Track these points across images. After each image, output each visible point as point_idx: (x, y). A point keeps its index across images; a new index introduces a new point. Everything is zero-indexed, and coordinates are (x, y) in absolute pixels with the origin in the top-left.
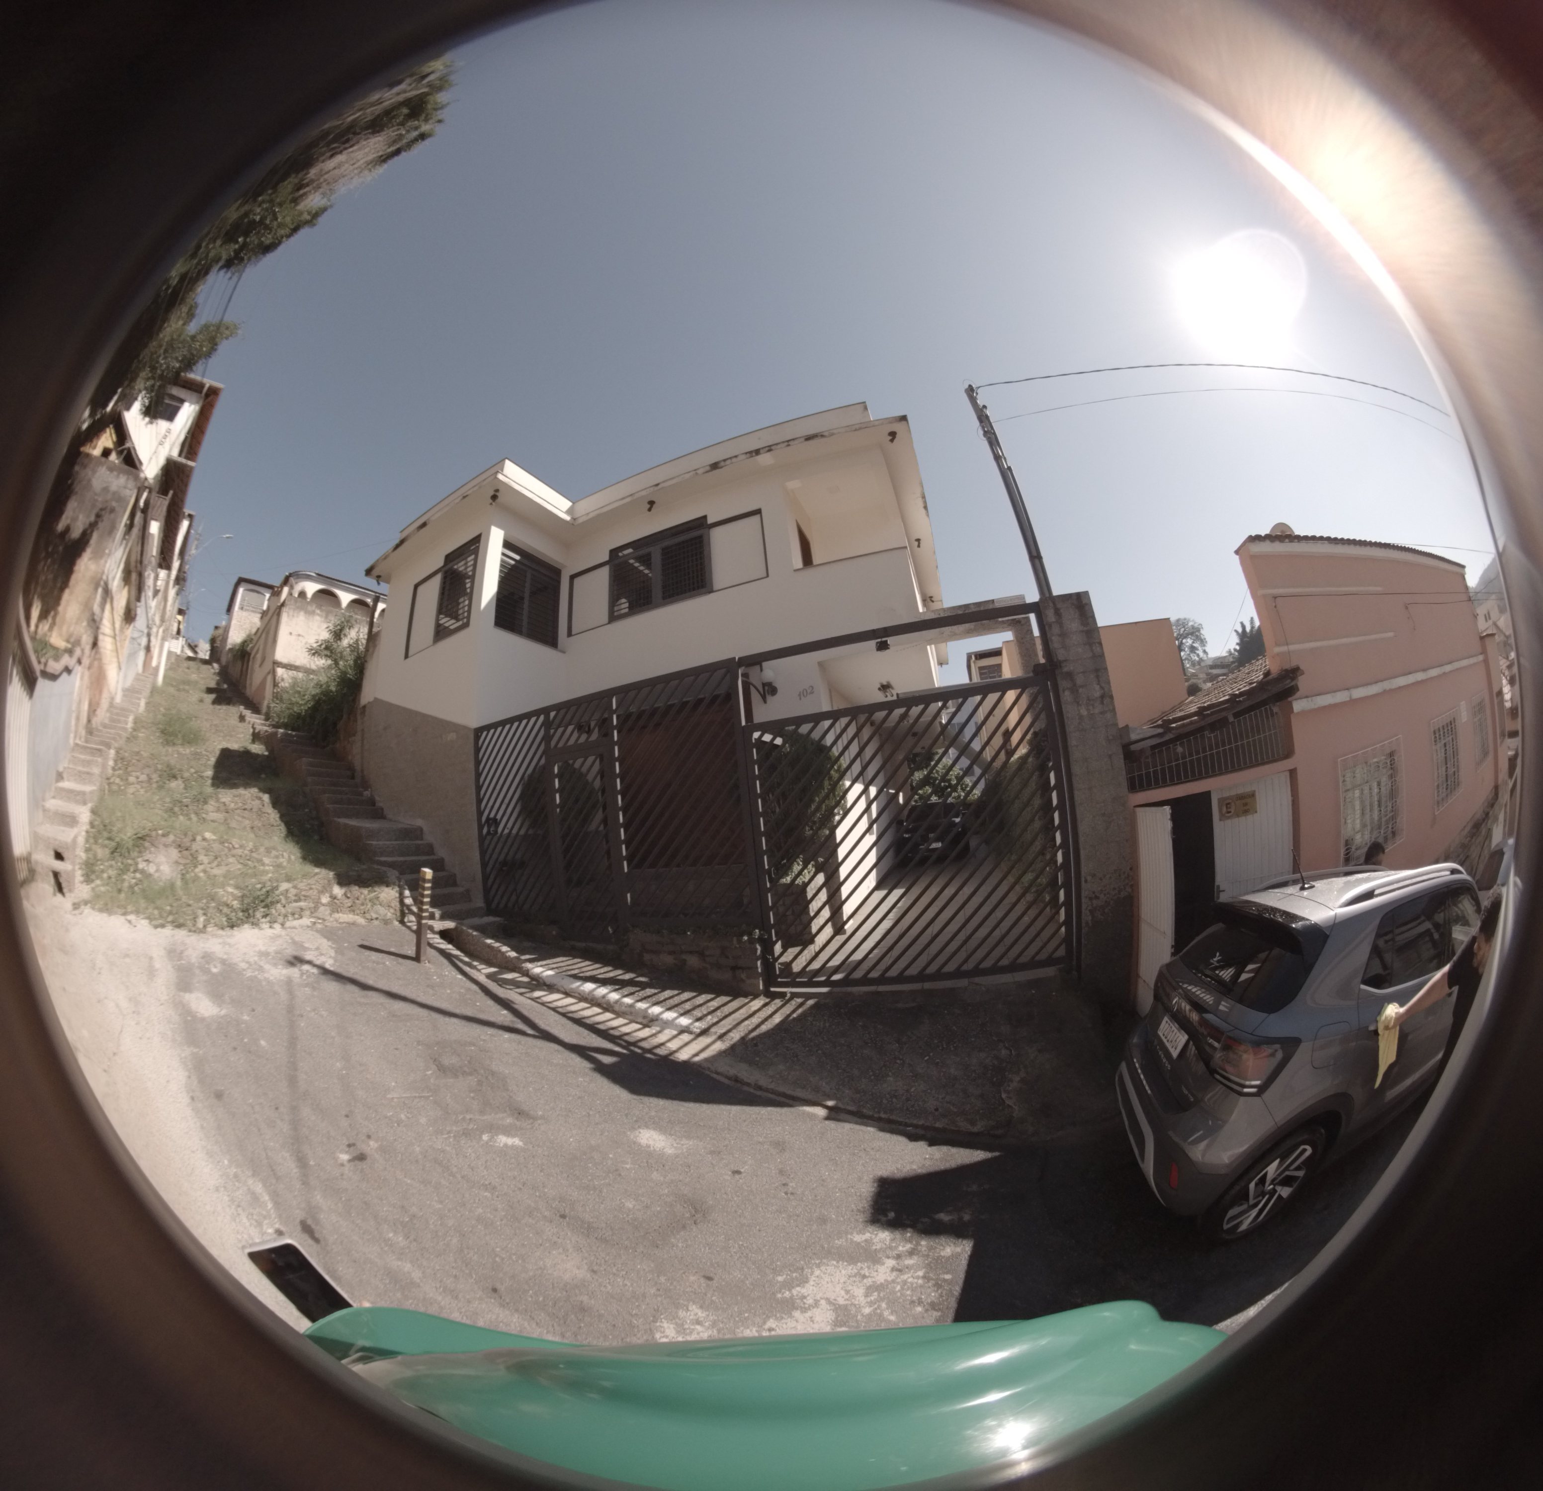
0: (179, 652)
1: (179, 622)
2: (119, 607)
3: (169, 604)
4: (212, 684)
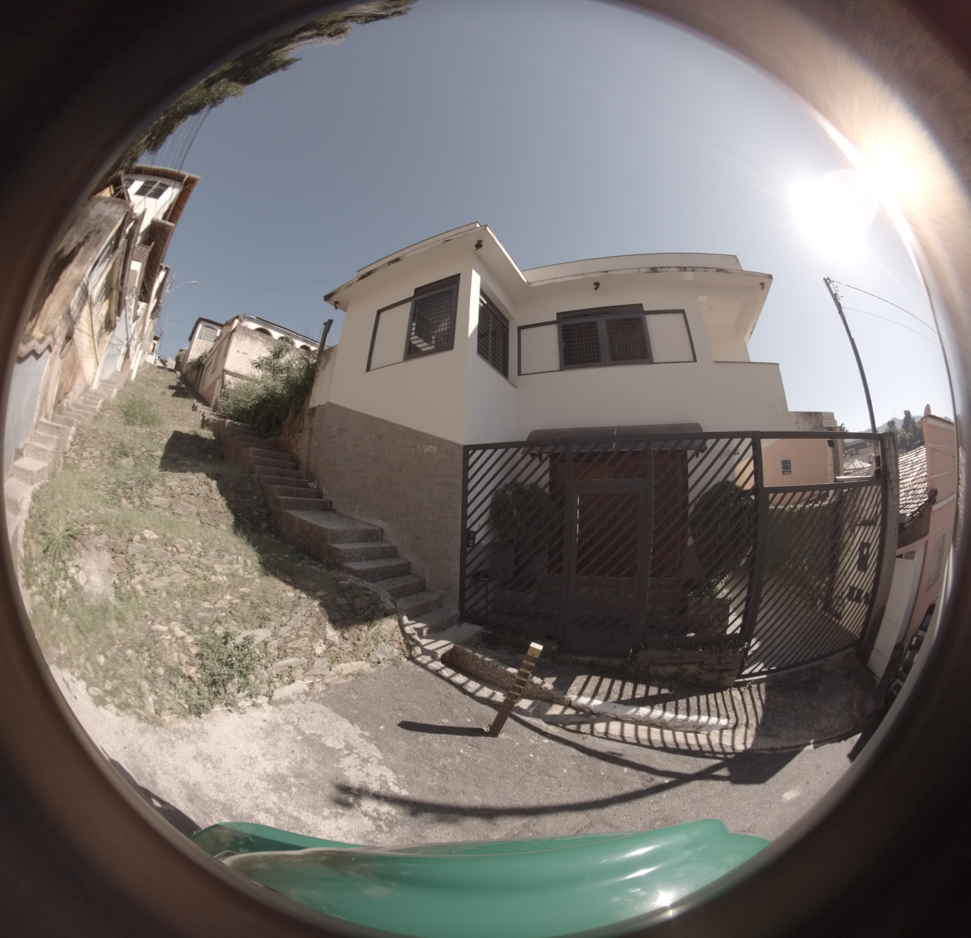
0: (152, 363)
1: (155, 344)
2: (99, 315)
3: (146, 328)
4: (174, 384)
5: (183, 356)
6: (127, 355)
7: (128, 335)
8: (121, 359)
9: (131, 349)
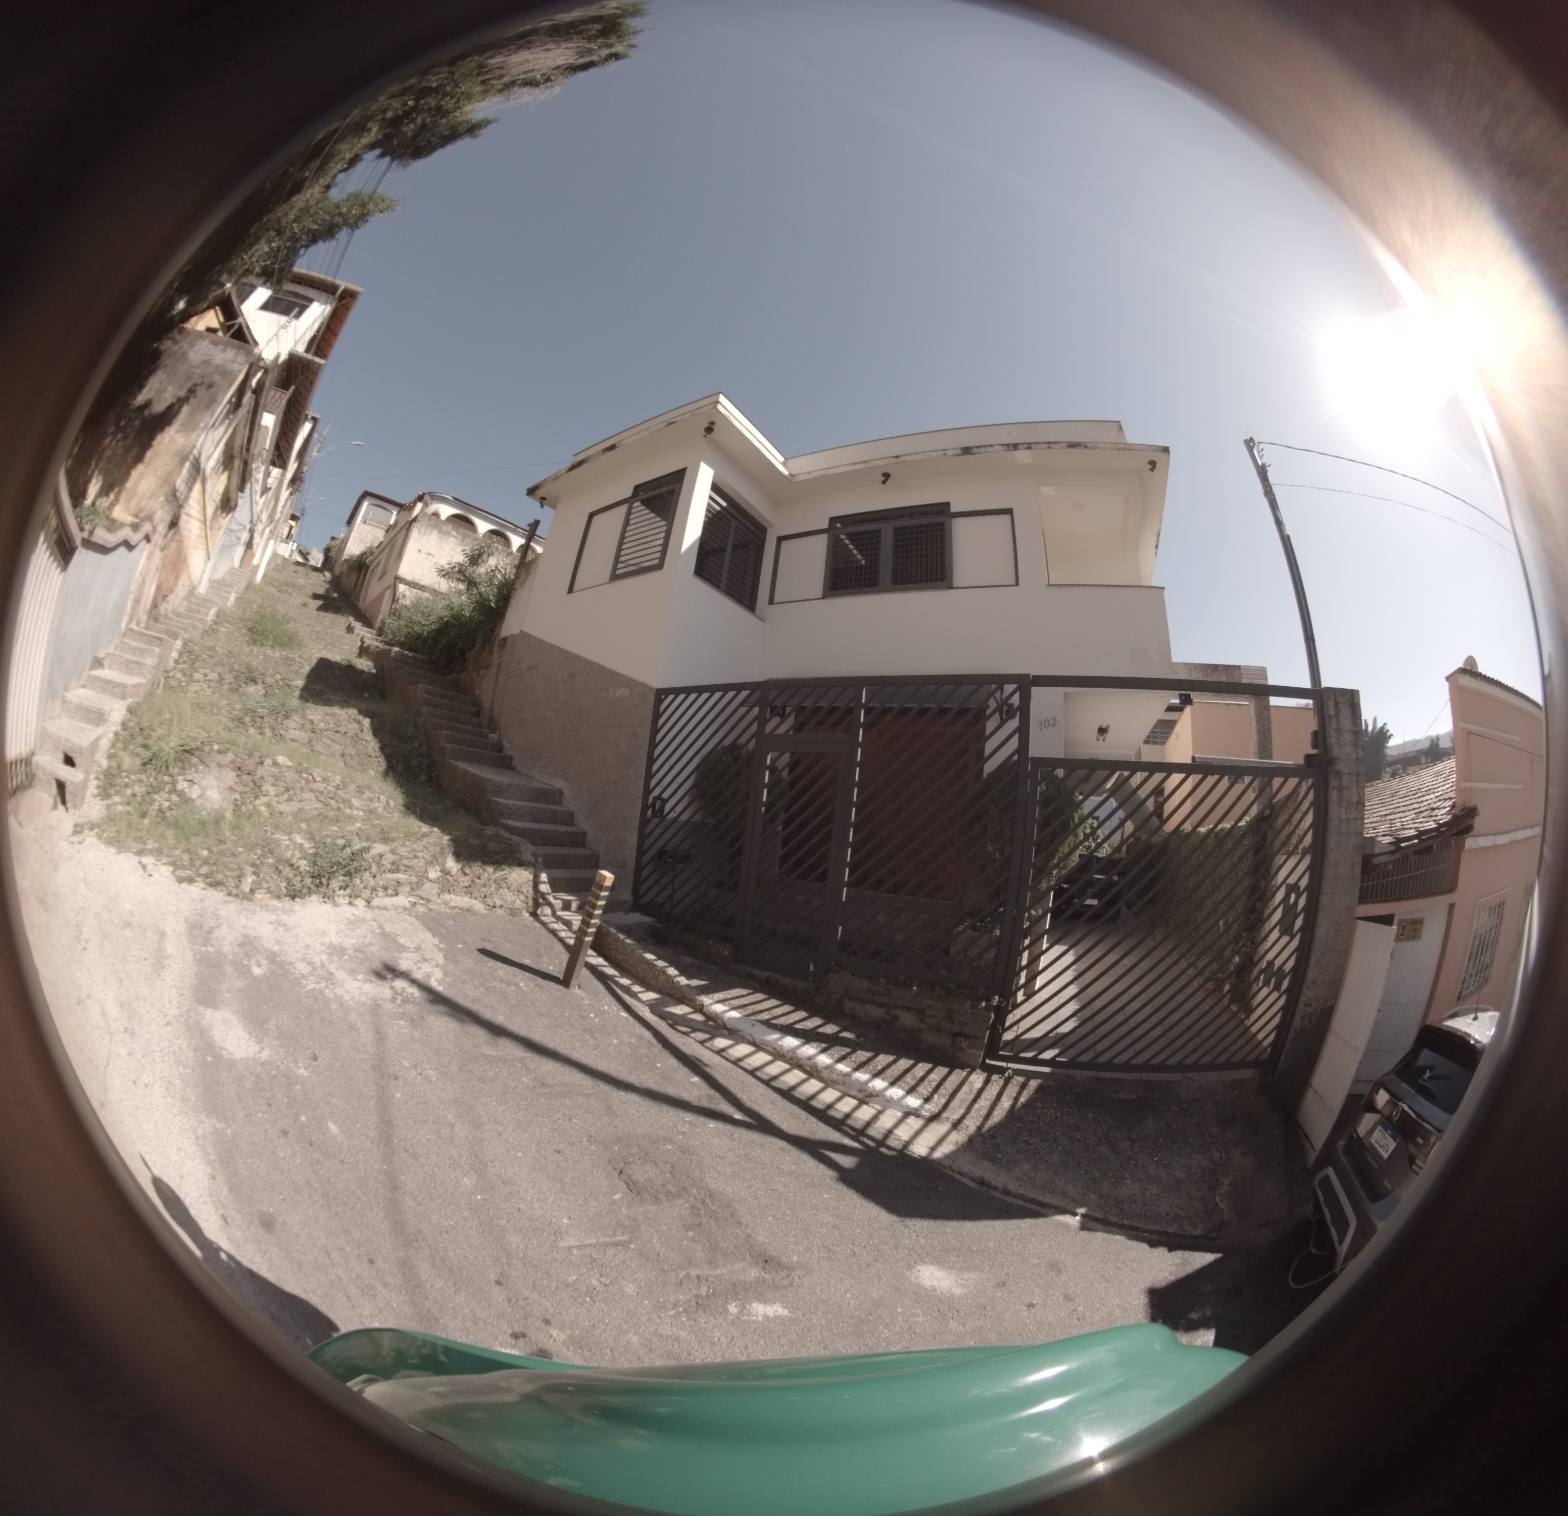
0: (287, 556)
1: (291, 527)
2: (214, 492)
3: (281, 504)
4: (321, 591)
5: (337, 548)
6: (249, 545)
7: (252, 515)
8: (240, 550)
9: (256, 535)
